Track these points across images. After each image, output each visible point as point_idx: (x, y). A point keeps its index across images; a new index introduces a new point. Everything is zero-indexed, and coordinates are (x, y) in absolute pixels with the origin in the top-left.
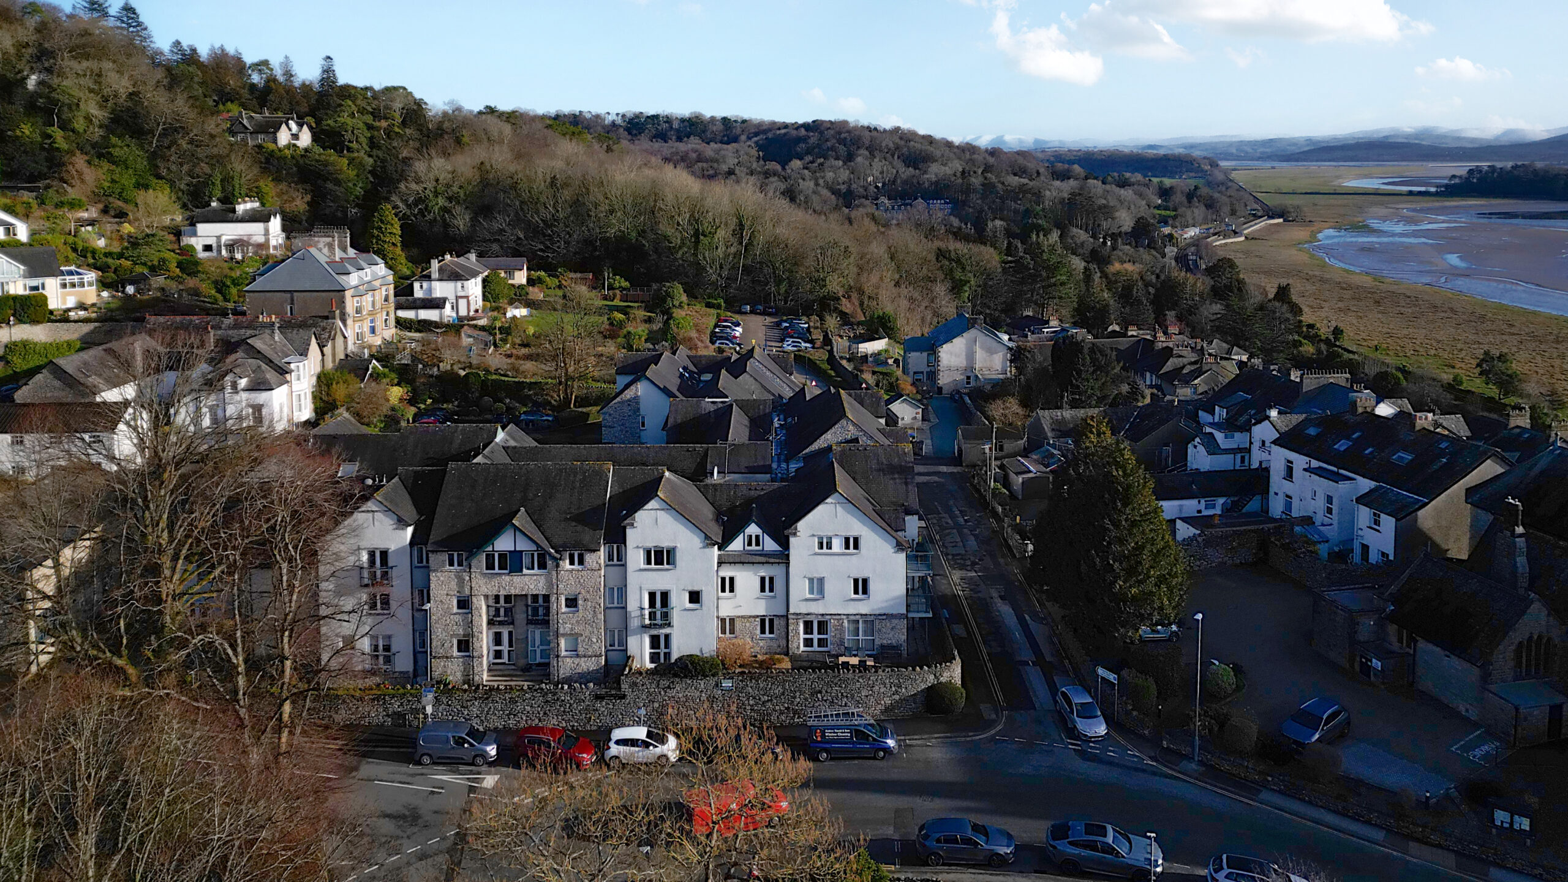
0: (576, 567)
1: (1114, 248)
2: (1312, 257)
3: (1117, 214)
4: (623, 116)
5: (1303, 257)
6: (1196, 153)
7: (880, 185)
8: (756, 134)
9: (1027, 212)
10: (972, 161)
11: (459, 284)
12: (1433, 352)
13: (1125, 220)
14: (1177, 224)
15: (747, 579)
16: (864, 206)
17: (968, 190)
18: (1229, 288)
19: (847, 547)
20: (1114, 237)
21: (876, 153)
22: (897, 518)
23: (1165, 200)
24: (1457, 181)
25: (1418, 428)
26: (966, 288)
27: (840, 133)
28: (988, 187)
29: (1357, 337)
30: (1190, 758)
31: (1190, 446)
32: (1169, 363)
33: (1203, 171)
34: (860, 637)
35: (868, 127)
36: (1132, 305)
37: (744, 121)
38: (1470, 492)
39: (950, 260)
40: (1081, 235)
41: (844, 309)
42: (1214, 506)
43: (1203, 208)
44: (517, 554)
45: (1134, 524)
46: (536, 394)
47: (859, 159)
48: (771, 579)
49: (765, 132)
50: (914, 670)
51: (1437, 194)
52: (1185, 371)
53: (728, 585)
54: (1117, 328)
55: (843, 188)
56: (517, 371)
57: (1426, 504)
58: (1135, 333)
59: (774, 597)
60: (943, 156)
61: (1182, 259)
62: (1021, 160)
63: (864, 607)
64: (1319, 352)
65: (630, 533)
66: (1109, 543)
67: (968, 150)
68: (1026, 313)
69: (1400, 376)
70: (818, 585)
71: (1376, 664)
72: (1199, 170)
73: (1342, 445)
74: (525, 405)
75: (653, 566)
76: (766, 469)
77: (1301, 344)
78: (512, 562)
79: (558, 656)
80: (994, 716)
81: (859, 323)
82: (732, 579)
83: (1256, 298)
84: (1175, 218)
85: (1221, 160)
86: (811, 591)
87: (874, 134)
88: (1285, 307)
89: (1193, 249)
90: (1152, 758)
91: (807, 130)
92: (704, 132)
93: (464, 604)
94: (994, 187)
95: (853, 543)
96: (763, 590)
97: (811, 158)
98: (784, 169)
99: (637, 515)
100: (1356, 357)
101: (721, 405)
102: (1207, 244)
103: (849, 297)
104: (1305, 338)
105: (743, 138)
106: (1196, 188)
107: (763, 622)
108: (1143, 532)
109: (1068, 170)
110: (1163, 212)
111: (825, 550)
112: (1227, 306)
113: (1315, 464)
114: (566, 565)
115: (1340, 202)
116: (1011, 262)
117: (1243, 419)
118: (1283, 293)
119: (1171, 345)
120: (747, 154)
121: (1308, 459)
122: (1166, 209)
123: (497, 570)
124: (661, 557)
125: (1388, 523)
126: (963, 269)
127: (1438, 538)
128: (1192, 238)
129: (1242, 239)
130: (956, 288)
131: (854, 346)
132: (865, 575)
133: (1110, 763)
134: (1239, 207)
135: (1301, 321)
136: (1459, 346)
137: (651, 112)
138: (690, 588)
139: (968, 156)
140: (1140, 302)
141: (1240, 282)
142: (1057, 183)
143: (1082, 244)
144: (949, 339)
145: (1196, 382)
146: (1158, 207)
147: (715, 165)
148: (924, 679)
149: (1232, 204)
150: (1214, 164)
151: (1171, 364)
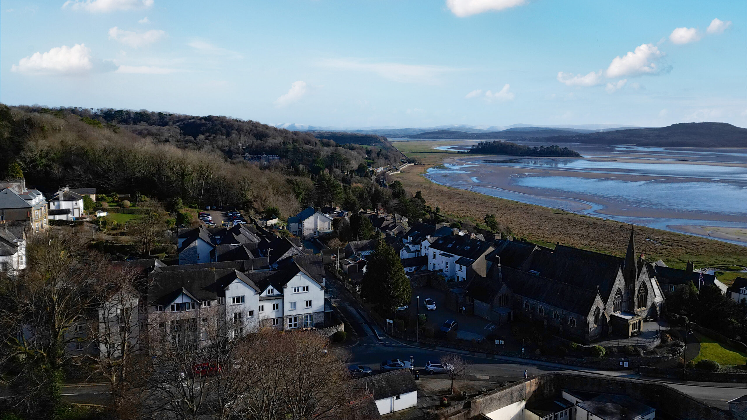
0: (207, 306)
1: (351, 177)
2: (426, 179)
3: (351, 162)
4: (101, 110)
5: (421, 180)
6: (378, 134)
7: (245, 147)
8: (178, 121)
9: (314, 161)
10: (286, 137)
11: (74, 202)
12: (469, 215)
13: (355, 165)
14: (374, 166)
15: (268, 306)
16: (239, 158)
17: (287, 151)
18: (399, 193)
19: (304, 290)
20: (351, 172)
21: (241, 132)
22: (320, 279)
23: (369, 156)
24: (475, 147)
25: (471, 238)
26: (301, 196)
27: (222, 122)
28: (295, 149)
29: (444, 211)
30: (416, 342)
31: (401, 251)
32: (384, 223)
33: (381, 142)
34: (309, 321)
35: (236, 120)
36: (364, 201)
37: (170, 115)
38: (486, 256)
39: (293, 184)
40: (338, 171)
41: (255, 206)
42: (411, 270)
43: (383, 159)
44: (183, 304)
45: (396, 273)
46: (131, 250)
47: (234, 135)
48: (277, 305)
49: (182, 120)
50: (330, 328)
51: (468, 153)
52: (390, 226)
53: (262, 308)
54: (363, 211)
55: (227, 149)
56: (117, 240)
57: (475, 261)
58: (369, 212)
59: (278, 311)
60: (273, 134)
61: (378, 181)
62: (308, 137)
63: (310, 311)
64: (432, 217)
65: (227, 292)
66: (389, 280)
67: (283, 132)
68: (326, 206)
69: (459, 224)
70: (294, 305)
71: (464, 308)
72: (379, 142)
73: (450, 246)
74: (126, 255)
75: (236, 303)
76: (267, 267)
77: (425, 214)
78: (181, 307)
79: (200, 341)
80: (356, 340)
81: (263, 212)
82: (263, 306)
83: (408, 198)
84: (373, 163)
85: (388, 137)
86: (292, 307)
87: (240, 123)
88: (419, 200)
89: (382, 177)
90: (405, 344)
91: (205, 120)
92: (149, 120)
93: (162, 325)
94: (299, 149)
95: (306, 289)
96: (274, 309)
97: (208, 134)
98: (195, 139)
99: (230, 285)
100: (444, 218)
101: (237, 246)
102: (388, 174)
103: (257, 201)
104: (427, 212)
105: (171, 123)
106: (381, 150)
107: (274, 320)
108: (398, 275)
109: (328, 142)
110: (368, 161)
111: (296, 292)
112: (400, 201)
113: (442, 252)
114: (203, 306)
115: (434, 156)
116: (317, 184)
117: (417, 240)
118: (418, 194)
119: (383, 216)
120: (174, 131)
121: (440, 251)
122: (370, 159)
123: (175, 311)
124: (239, 300)
125: (464, 268)
126: (299, 188)
127: (478, 272)
128: (380, 172)
129: (399, 172)
130: (297, 196)
131: (265, 222)
132: (310, 299)
133: (393, 346)
134: (397, 159)
135: (425, 205)
136: (478, 213)
137: (118, 109)
138: (250, 310)
139: (284, 135)
140: (366, 199)
141: (403, 191)
142: (325, 148)
143: (338, 175)
144: (307, 217)
145: (394, 230)
146: (366, 159)
147: (158, 137)
148: (334, 330)
149: (395, 157)
150: (385, 140)
151: (384, 225)
